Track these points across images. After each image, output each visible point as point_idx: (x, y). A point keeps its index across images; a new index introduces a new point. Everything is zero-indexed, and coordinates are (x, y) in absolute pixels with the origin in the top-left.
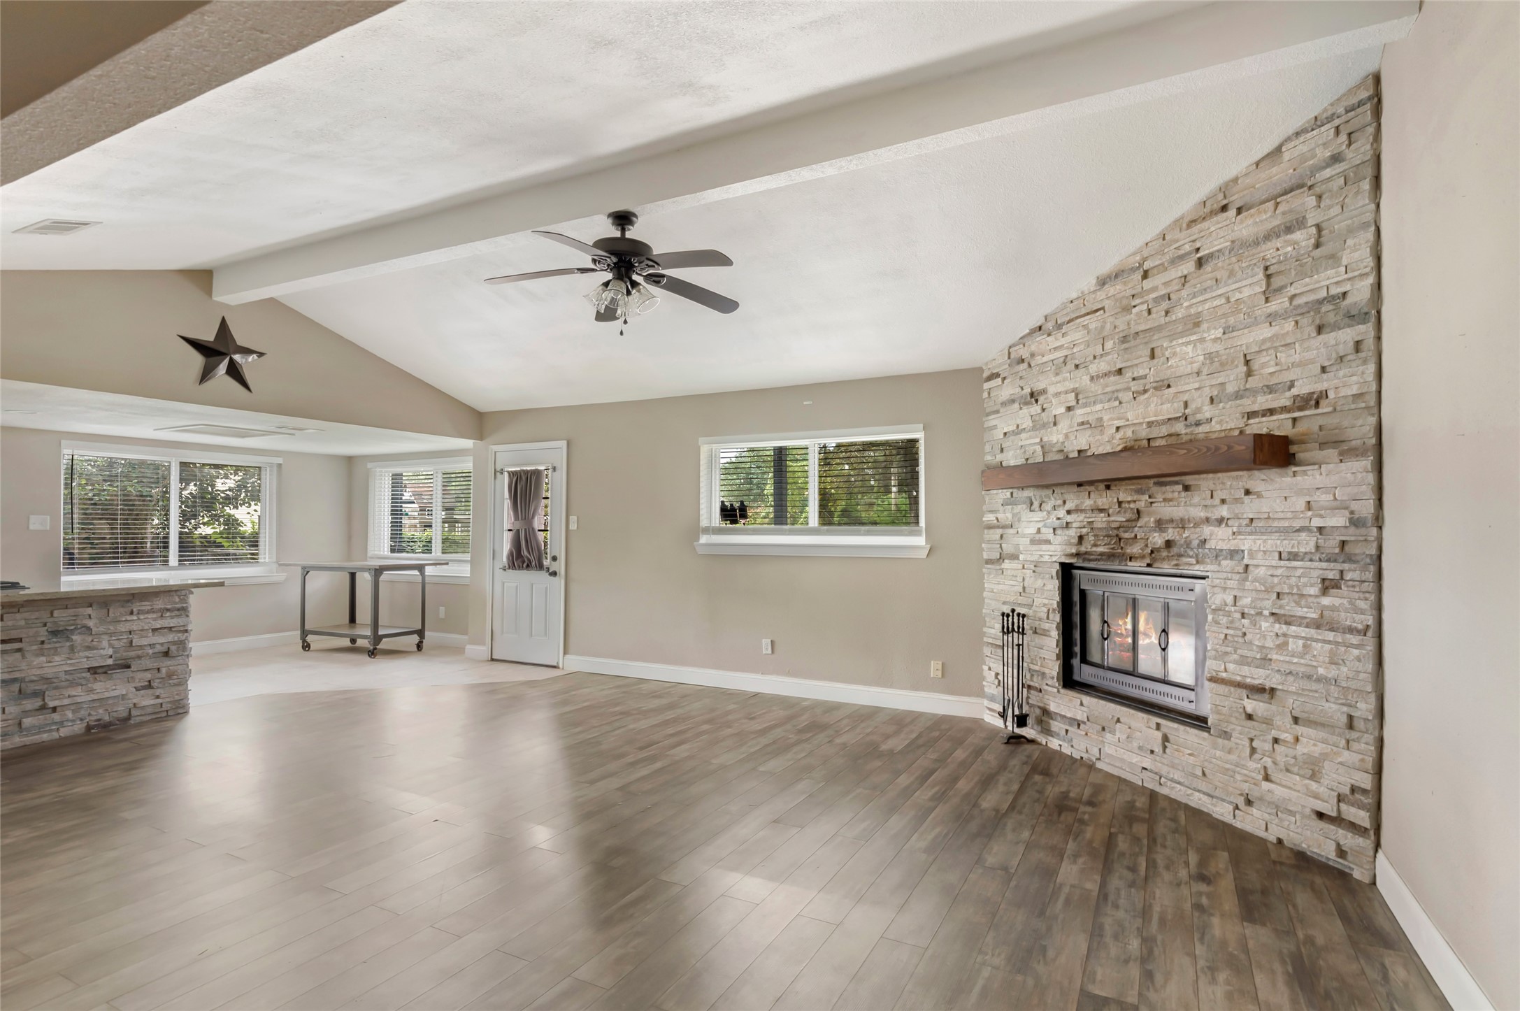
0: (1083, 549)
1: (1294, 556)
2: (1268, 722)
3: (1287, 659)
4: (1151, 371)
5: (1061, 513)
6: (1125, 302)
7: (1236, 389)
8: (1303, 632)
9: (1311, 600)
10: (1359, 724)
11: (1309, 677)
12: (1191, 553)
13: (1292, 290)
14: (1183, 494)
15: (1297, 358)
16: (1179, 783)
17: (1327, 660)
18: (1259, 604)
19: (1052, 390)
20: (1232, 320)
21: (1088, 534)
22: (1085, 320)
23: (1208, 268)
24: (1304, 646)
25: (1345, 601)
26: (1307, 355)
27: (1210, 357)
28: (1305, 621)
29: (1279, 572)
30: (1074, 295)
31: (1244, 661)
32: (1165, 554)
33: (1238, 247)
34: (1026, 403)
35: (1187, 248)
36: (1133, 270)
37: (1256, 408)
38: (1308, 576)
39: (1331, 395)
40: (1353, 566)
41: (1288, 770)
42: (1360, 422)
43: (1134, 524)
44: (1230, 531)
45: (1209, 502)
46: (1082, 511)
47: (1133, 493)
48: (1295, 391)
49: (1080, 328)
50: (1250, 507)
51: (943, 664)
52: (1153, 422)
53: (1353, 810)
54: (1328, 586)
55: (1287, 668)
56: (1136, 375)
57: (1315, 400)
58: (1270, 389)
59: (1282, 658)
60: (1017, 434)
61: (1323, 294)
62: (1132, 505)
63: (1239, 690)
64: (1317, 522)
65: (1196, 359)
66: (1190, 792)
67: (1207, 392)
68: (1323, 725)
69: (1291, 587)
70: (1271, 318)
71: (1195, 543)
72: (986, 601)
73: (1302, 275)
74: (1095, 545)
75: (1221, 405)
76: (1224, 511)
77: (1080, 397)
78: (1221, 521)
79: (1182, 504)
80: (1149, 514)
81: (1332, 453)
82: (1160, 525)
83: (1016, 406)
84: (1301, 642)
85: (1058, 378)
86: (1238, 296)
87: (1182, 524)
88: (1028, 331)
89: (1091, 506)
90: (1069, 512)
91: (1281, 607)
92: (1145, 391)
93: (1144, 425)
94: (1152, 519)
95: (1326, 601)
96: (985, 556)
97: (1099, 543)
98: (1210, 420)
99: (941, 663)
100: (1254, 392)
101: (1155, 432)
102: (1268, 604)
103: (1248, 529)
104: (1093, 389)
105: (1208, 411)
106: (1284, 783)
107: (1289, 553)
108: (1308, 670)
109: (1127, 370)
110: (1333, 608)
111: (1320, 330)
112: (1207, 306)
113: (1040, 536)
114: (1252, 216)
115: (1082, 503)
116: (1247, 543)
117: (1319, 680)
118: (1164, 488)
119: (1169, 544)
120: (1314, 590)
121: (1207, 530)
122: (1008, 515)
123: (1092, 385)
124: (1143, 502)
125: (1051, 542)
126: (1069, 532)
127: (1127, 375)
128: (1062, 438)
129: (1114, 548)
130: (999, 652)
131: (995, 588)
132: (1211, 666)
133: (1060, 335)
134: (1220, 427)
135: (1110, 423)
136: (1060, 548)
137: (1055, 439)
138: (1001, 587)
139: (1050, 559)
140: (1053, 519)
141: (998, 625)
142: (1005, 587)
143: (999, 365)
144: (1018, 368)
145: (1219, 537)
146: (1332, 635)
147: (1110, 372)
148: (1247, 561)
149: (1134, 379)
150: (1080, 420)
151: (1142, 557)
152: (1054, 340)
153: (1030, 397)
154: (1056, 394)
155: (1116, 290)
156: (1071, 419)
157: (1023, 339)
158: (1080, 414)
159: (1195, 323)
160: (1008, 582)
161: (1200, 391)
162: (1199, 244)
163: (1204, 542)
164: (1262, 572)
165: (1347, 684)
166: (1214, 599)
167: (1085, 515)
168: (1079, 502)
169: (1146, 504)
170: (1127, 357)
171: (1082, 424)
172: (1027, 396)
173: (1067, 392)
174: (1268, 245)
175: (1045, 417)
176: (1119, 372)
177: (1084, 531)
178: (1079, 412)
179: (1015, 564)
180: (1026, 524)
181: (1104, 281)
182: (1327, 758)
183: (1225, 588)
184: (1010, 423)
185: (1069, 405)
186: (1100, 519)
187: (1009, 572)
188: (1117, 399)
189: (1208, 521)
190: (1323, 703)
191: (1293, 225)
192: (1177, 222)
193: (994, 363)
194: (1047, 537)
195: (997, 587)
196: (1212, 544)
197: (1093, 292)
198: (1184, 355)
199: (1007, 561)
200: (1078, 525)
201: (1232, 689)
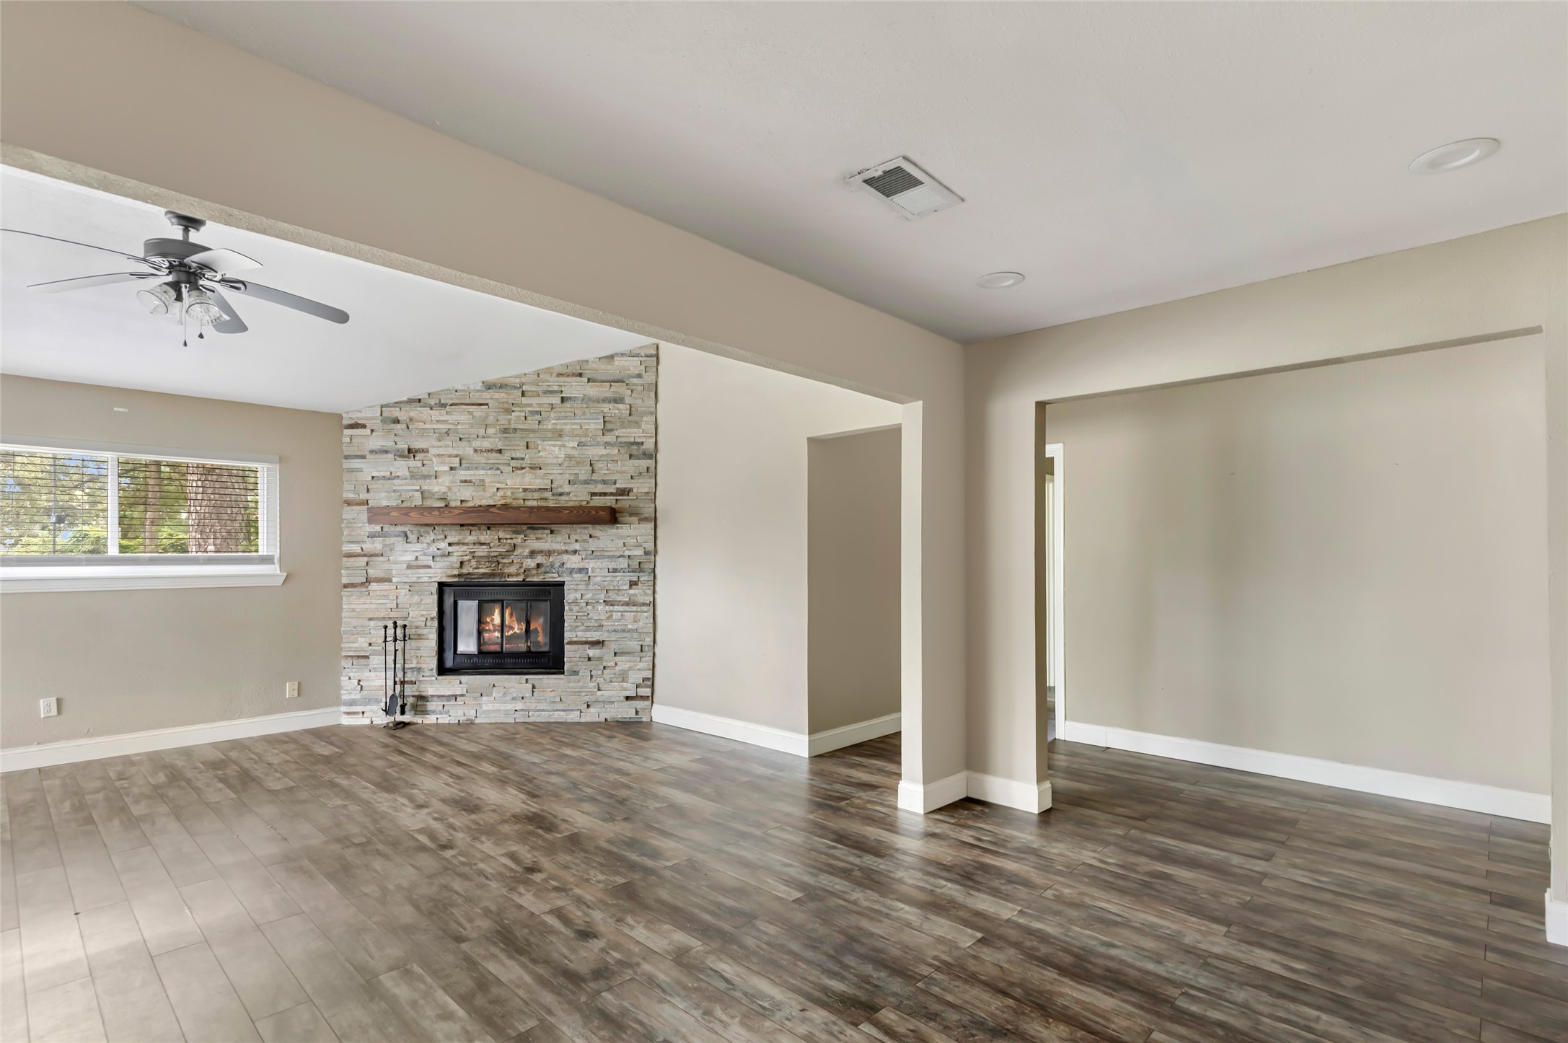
0: (465, 571)
1: (615, 570)
2: (600, 659)
3: (612, 623)
4: (529, 457)
5: (443, 545)
6: (506, 406)
7: (586, 478)
8: (621, 608)
9: (623, 592)
10: (646, 649)
11: (624, 631)
12: (554, 571)
13: (617, 433)
14: (550, 536)
15: (618, 469)
16: (543, 711)
17: (632, 621)
18: (596, 597)
19: (433, 451)
20: (583, 439)
21: (469, 561)
22: (472, 408)
23: (567, 405)
24: (621, 616)
25: (641, 591)
26: (624, 468)
27: (569, 457)
28: (621, 603)
29: (608, 579)
30: (459, 387)
31: (588, 629)
32: (534, 572)
33: (586, 399)
34: (402, 456)
35: (556, 388)
36: (515, 388)
37: (596, 491)
38: (622, 580)
39: (635, 490)
40: (644, 574)
41: (611, 682)
42: (648, 506)
43: (511, 553)
44: (580, 557)
45: (569, 541)
46: (463, 544)
47: (510, 533)
48: (618, 486)
49: (466, 413)
50: (593, 545)
51: (299, 683)
52: (527, 489)
53: (643, 690)
54: (633, 584)
55: (610, 628)
56: (514, 456)
57: (624, 492)
58: (605, 482)
59: (609, 624)
60: (389, 479)
61: (632, 440)
62: (509, 541)
63: (584, 646)
64: (627, 553)
65: (560, 456)
66: (552, 713)
67: (567, 477)
68: (629, 653)
69: (614, 586)
70: (607, 444)
71: (557, 565)
72: (344, 620)
73: (623, 427)
74: (477, 568)
75: (576, 486)
76: (577, 546)
77: (463, 462)
78: (575, 552)
79: (549, 541)
80: (523, 547)
81: (635, 519)
82: (533, 554)
83: (390, 456)
84: (619, 614)
85: (440, 444)
86: (587, 427)
87: (549, 553)
88: (405, 399)
89: (474, 540)
90: (450, 544)
91: (609, 597)
92: (522, 468)
93: (521, 490)
94: (527, 551)
95: (632, 592)
96: (345, 580)
97: (481, 566)
98: (568, 494)
99: (297, 683)
100: (596, 482)
101: (529, 495)
102: (602, 596)
103: (591, 557)
104: (476, 458)
105: (566, 488)
106: (607, 689)
107: (614, 569)
108: (623, 627)
109: (506, 451)
110: (635, 595)
111: (631, 457)
112: (568, 427)
113: (417, 562)
114: (598, 386)
115: (464, 538)
116: (590, 564)
117: (629, 631)
118: (536, 531)
119: (538, 566)
120: (627, 587)
121: (565, 557)
122: (377, 545)
123: (475, 455)
124: (518, 539)
125: (429, 567)
126: (450, 559)
127: (507, 455)
128: (444, 489)
129: (494, 570)
130: (363, 661)
131: (358, 608)
132: (568, 635)
133: (444, 412)
134: (574, 498)
135: (491, 484)
136: (440, 571)
137: (436, 489)
138: (366, 606)
139: (426, 579)
140: (433, 549)
141: (363, 639)
142: (372, 606)
143: (367, 418)
144: (393, 426)
145: (573, 562)
146: (634, 608)
147: (492, 450)
148: (590, 574)
149: (512, 459)
150: (464, 478)
151: (518, 575)
152: (436, 414)
153: (407, 452)
154: (438, 455)
155: (500, 396)
156: (453, 476)
157: (398, 404)
158: (463, 474)
159: (559, 434)
160: (377, 602)
161: (562, 476)
162: (563, 389)
163: (563, 564)
164: (598, 579)
165: (640, 631)
166: (569, 596)
167: (467, 547)
168: (461, 537)
169: (520, 541)
170: (507, 443)
171: (465, 481)
172: (403, 451)
173: (450, 456)
174: (605, 405)
175: (425, 471)
176: (500, 451)
177: (466, 558)
178: (462, 472)
179: (385, 586)
180: (400, 552)
181: (489, 386)
182: (631, 668)
183: (576, 590)
184: (380, 469)
185: (452, 466)
186: (481, 550)
187: (378, 593)
188: (498, 469)
189: (567, 552)
190: (629, 642)
191: (618, 400)
192: (549, 370)
193: (359, 415)
194: (425, 563)
195: (361, 606)
196: (568, 565)
197: (478, 391)
198: (551, 452)
199: (375, 584)
200: (460, 554)
201: (580, 646)
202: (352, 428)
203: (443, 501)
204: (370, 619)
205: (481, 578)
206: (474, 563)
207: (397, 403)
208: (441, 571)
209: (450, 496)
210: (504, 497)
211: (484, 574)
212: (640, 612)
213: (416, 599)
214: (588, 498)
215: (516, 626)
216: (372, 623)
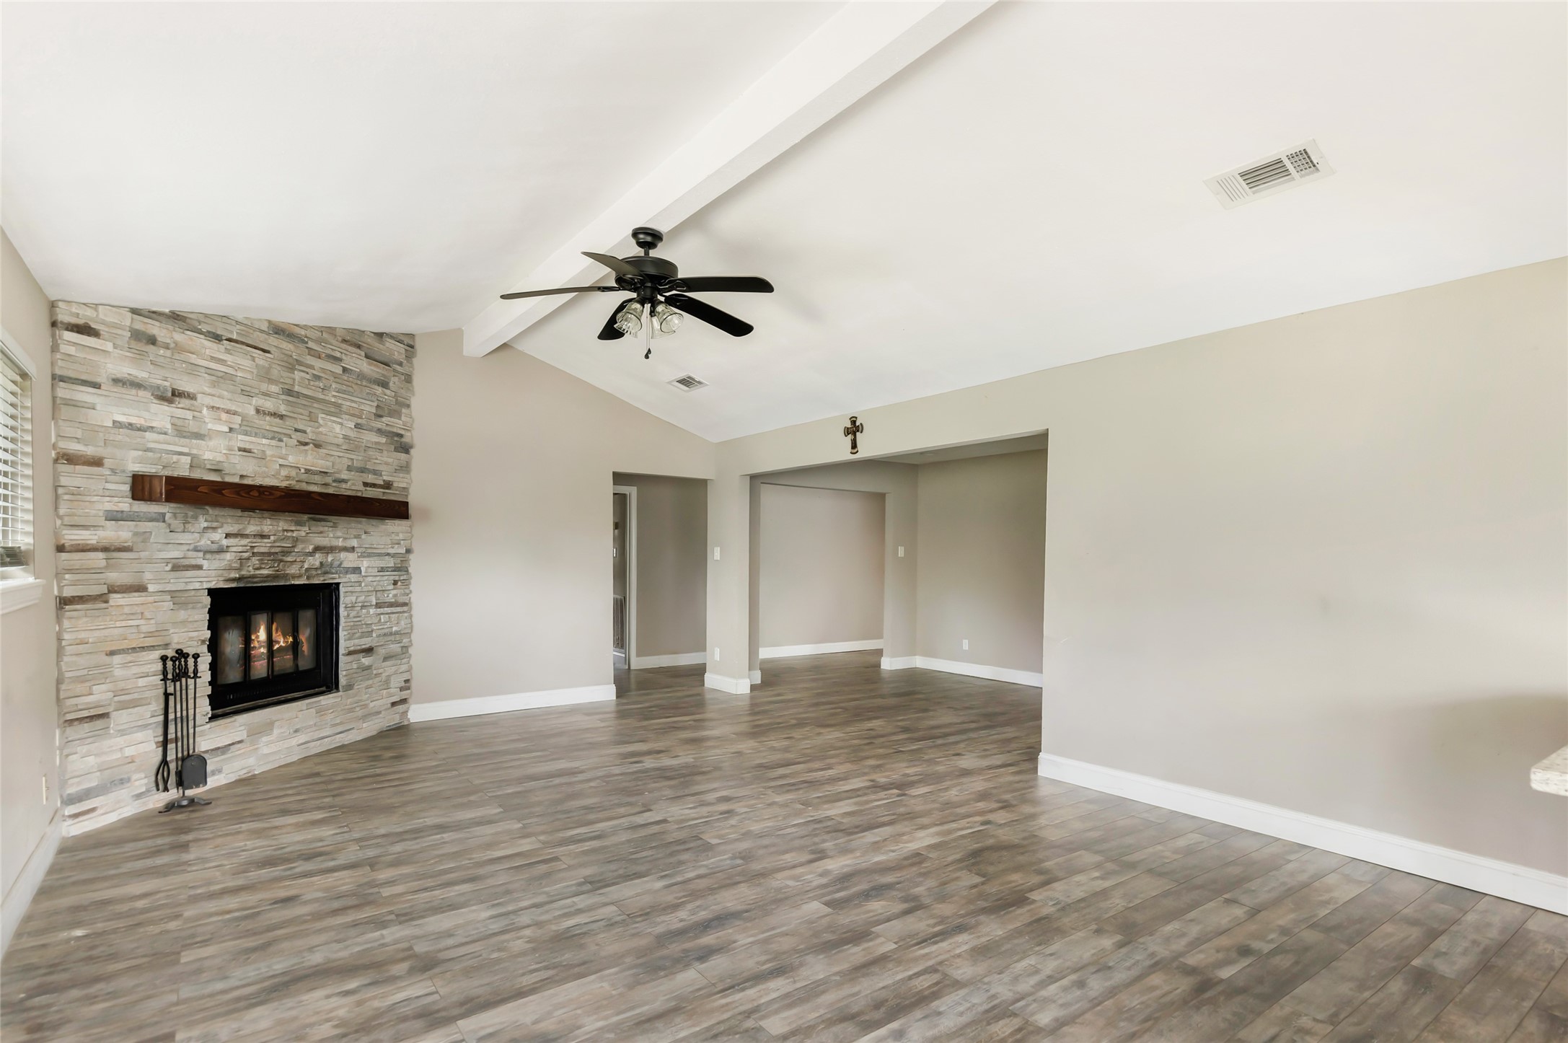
0: (244, 572)
1: (383, 570)
2: (369, 668)
4: (311, 431)
5: (218, 535)
6: (290, 360)
7: (362, 466)
8: (388, 610)
9: (388, 593)
10: (404, 650)
11: (390, 633)
12: (334, 571)
13: (384, 419)
14: (330, 528)
15: (385, 459)
17: (397, 622)
18: (368, 599)
19: (205, 400)
20: (359, 421)
21: (248, 559)
23: (347, 377)
24: (389, 617)
25: (402, 591)
26: (389, 460)
27: (346, 437)
28: (386, 604)
29: (378, 578)
31: (362, 635)
32: (315, 573)
33: (361, 376)
34: (162, 398)
35: (338, 355)
37: (369, 481)
38: (388, 580)
39: (395, 485)
40: (403, 573)
41: (380, 690)
43: (293, 549)
44: (356, 554)
45: (348, 536)
46: (243, 535)
47: (293, 524)
48: (383, 477)
50: (367, 541)
52: (309, 470)
53: (405, 692)
54: (396, 583)
55: (380, 632)
56: (296, 426)
57: (388, 485)
58: (375, 472)
59: (380, 627)
60: (139, 429)
61: (396, 431)
62: (290, 533)
63: (359, 655)
64: (391, 551)
65: (339, 435)
67: (347, 462)
68: (394, 656)
69: (381, 586)
70: (380, 431)
71: (337, 563)
73: (389, 415)
74: (259, 568)
75: (353, 473)
76: (354, 543)
77: (244, 423)
78: (353, 549)
79: (330, 535)
80: (303, 542)
82: (316, 549)
83: (146, 394)
84: (387, 616)
85: (214, 391)
86: (363, 408)
87: (330, 550)
88: (167, 311)
89: (255, 531)
90: (228, 536)
91: (379, 598)
92: (306, 444)
93: (303, 471)
94: (310, 546)
95: (394, 592)
97: (263, 566)
98: (346, 480)
100: (369, 471)
101: (312, 478)
102: (374, 598)
103: (366, 554)
104: (257, 421)
105: (344, 476)
106: (376, 698)
107: (382, 567)
108: (390, 630)
109: (287, 418)
110: (396, 595)
111: (394, 448)
112: (348, 403)
113: (185, 560)
114: (375, 365)
115: (244, 527)
116: (365, 564)
117: (394, 634)
118: (320, 522)
119: (321, 564)
120: (391, 586)
121: (343, 555)
122: (123, 533)
123: (256, 417)
124: (303, 531)
125: (199, 567)
126: (222, 556)
127: (289, 422)
128: (220, 458)
129: (277, 571)
130: (99, 724)
131: (91, 637)
132: (344, 645)
133: (222, 348)
134: (353, 488)
135: (274, 459)
136: (213, 573)
137: (207, 455)
138: (106, 632)
139: (197, 586)
140: (205, 542)
141: (103, 687)
142: (116, 631)
143: (104, 323)
144: (151, 348)
145: (349, 560)
146: (399, 609)
147: (275, 414)
148: (363, 574)
149: (296, 430)
150: (242, 445)
151: (300, 576)
152: (210, 347)
153: (170, 394)
154: (213, 407)
155: (287, 346)
156: (230, 440)
157: (154, 315)
158: (241, 440)
159: (336, 410)
160: (124, 624)
161: (341, 459)
162: (344, 357)
163: (341, 564)
164: (370, 579)
165: (402, 632)
166: (345, 599)
167: (248, 540)
168: (241, 527)
169: (303, 534)
170: (290, 408)
171: (245, 450)
172: (166, 390)
173: (228, 412)
174: (376, 387)
175: (193, 426)
176: (281, 417)
177: (246, 555)
178: (240, 437)
179: (136, 598)
180: (159, 546)
181: (278, 330)
182: (395, 673)
183: (352, 592)
184: (126, 410)
185: (232, 426)
186: (264, 545)
187: (127, 610)
188: (281, 440)
189: (345, 549)
190: (392, 646)
191: (384, 385)
192: (332, 330)
193: (89, 313)
194: (193, 562)
195: (97, 634)
196: (345, 565)
197: (262, 331)
198: (335, 429)
199: (119, 596)
200: (240, 549)
201: (356, 656)
202: (78, 332)
203: (218, 473)
204: (112, 653)
205: (265, 582)
206: (255, 561)
207: (154, 312)
208: (215, 574)
209: (227, 468)
210: (288, 478)
211: (268, 576)
212: (400, 612)
213: (182, 615)
214: (361, 488)
215: (282, 640)
216: (117, 659)
